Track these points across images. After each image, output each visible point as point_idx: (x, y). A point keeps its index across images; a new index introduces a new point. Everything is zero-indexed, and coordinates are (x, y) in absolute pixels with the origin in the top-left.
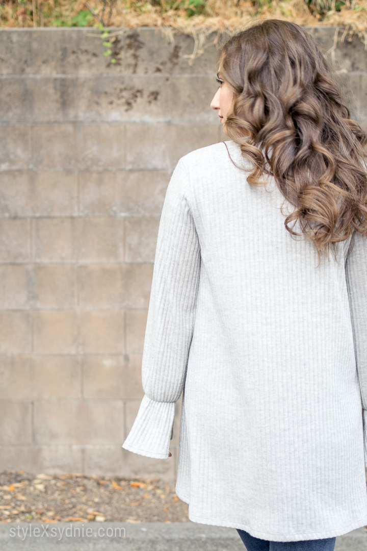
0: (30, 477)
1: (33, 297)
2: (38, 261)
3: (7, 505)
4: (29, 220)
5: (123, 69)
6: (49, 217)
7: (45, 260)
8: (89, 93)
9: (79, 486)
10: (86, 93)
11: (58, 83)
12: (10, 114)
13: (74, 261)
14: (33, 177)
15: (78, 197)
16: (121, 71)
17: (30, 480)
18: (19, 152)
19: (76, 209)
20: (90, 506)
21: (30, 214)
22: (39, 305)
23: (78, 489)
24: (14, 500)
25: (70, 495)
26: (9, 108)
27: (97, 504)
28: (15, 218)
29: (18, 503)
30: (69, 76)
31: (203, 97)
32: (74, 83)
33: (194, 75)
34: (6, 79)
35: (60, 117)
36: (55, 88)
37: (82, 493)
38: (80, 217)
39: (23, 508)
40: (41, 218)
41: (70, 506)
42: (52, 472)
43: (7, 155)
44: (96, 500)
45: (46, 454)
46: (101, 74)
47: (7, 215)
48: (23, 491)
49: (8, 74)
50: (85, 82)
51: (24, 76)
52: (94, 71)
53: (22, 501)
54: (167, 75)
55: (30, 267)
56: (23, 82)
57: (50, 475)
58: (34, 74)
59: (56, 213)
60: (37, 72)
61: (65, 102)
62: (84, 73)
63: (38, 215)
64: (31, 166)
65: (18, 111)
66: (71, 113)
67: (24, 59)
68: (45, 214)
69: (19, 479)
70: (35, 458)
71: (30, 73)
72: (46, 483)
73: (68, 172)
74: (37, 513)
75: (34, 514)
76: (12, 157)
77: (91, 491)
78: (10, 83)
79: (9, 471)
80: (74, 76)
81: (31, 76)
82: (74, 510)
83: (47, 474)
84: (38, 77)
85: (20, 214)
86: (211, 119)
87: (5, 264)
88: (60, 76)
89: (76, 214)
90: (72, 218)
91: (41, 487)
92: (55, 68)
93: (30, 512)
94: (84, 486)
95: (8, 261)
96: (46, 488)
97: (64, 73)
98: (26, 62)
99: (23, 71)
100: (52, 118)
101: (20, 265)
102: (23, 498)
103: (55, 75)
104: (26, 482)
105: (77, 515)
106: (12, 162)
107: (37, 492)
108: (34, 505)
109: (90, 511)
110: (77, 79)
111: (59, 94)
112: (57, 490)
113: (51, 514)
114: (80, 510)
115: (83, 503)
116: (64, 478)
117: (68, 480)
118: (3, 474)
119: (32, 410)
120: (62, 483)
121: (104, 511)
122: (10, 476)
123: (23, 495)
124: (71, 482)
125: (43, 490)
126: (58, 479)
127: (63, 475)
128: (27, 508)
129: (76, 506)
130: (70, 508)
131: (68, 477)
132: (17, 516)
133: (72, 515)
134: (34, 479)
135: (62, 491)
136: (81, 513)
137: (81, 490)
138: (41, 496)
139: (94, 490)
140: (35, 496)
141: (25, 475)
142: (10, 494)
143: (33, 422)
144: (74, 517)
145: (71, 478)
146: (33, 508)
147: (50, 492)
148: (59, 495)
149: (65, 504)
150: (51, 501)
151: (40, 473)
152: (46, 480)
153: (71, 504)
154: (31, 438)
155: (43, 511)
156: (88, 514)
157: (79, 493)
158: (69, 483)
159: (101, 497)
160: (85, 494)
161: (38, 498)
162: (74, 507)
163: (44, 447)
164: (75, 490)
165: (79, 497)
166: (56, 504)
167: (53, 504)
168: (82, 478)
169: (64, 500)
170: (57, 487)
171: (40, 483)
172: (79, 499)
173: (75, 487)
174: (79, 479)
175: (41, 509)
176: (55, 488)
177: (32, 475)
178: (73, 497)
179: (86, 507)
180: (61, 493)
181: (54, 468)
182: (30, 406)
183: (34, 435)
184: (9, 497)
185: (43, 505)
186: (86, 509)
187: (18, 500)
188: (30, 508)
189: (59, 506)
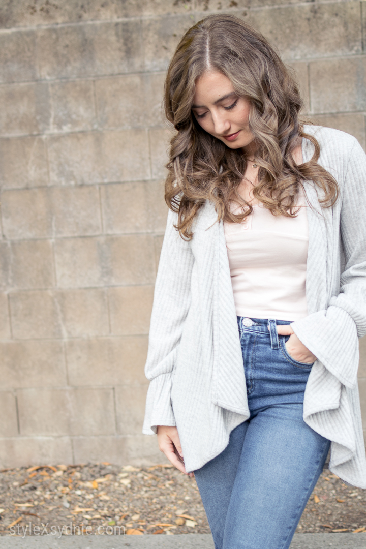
0: (115, 469)
1: (107, 272)
2: (110, 232)
3: (90, 507)
4: (97, 187)
5: (193, 6)
6: (119, 183)
7: (117, 231)
8: (156, 37)
9: (169, 480)
10: (152, 37)
11: (120, 27)
12: (69, 68)
13: (150, 231)
14: (98, 138)
15: (150, 158)
16: (190, 9)
17: (114, 474)
18: (82, 111)
19: (148, 171)
20: (181, 507)
21: (99, 181)
22: (114, 281)
23: (167, 484)
24: (96, 500)
25: (158, 492)
26: (68, 62)
27: (188, 503)
28: (82, 186)
29: (101, 504)
30: (132, 19)
31: (288, 31)
32: (139, 27)
33: (276, 6)
34: (62, 29)
35: (124, 68)
36: (117, 34)
37: (172, 489)
38: (154, 180)
39: (105, 512)
40: (110, 183)
41: (158, 506)
42: (139, 463)
43: (69, 116)
44: (187, 498)
45: (132, 443)
46: (169, 14)
47: (73, 183)
48: (107, 489)
49: (64, 23)
50: (150, 25)
51: (81, 24)
52: (160, 10)
53: (106, 501)
54: (245, 9)
55: (102, 240)
56: (80, 30)
57: (138, 467)
58: (92, 20)
59: (127, 178)
60: (96, 18)
61: (129, 51)
62: (148, 14)
63: (106, 181)
64: (95, 126)
65: (77, 64)
66: (137, 62)
67: (80, 3)
68: (115, 180)
69: (103, 472)
70: (120, 447)
71: (88, 20)
72: (132, 477)
73: (137, 130)
74: (121, 517)
75: (117, 518)
76: (74, 117)
77: (182, 485)
78: (67, 33)
79: (93, 462)
80: (138, 19)
81: (90, 23)
82: (162, 512)
83: (134, 466)
84: (98, 23)
85: (87, 181)
86: (298, 58)
87: (74, 238)
88: (121, 20)
89: (148, 178)
90: (145, 181)
91: (126, 482)
92: (116, 12)
93: (113, 516)
94: (174, 479)
95: (76, 235)
96: (132, 483)
97: (126, 16)
98: (82, 7)
99: (80, 17)
100: (116, 69)
101: (91, 237)
102: (107, 498)
103: (116, 19)
104: (111, 477)
105: (165, 519)
106: (74, 123)
107: (122, 489)
108: (118, 507)
109: (180, 512)
110: (141, 21)
111: (122, 41)
112: (145, 486)
113: (136, 517)
114: (169, 510)
115: (172, 502)
116: (152, 469)
117: (157, 473)
118: (86, 466)
119: (114, 396)
120: (150, 476)
121: (196, 513)
122: (94, 469)
123: (107, 494)
124: (160, 474)
125: (129, 486)
126: (146, 471)
127: (152, 467)
128: (110, 510)
129: (165, 506)
130: (157, 510)
131: (157, 468)
132: (98, 522)
133: (159, 519)
134: (120, 472)
135: (150, 486)
136: (170, 516)
137: (170, 485)
138: (127, 493)
139: (185, 484)
140: (119, 494)
141: (110, 467)
142: (93, 493)
143: (115, 409)
144: (162, 522)
145: (160, 470)
146: (117, 510)
147: (136, 489)
148: (146, 491)
149: (152, 503)
150: (137, 500)
151: (126, 465)
152: (132, 473)
153: (158, 504)
154: (114, 428)
155: (127, 513)
156: (177, 517)
157: (168, 489)
158: (157, 476)
159: (193, 494)
160: (175, 491)
161: (122, 497)
162: (161, 507)
163: (129, 436)
164: (164, 486)
165: (168, 494)
166: (143, 505)
167: (138, 503)
168: (172, 470)
169: (152, 499)
170: (145, 481)
171: (126, 478)
172: (168, 497)
173: (164, 481)
174: (168, 471)
175: (126, 511)
176: (142, 483)
177: (118, 467)
178: (162, 494)
179: (175, 508)
180: (148, 489)
181: (141, 458)
182: (112, 392)
183: (117, 424)
184: (91, 496)
185: (128, 506)
186: (175, 511)
187: (101, 501)
188: (113, 511)
189: (145, 506)
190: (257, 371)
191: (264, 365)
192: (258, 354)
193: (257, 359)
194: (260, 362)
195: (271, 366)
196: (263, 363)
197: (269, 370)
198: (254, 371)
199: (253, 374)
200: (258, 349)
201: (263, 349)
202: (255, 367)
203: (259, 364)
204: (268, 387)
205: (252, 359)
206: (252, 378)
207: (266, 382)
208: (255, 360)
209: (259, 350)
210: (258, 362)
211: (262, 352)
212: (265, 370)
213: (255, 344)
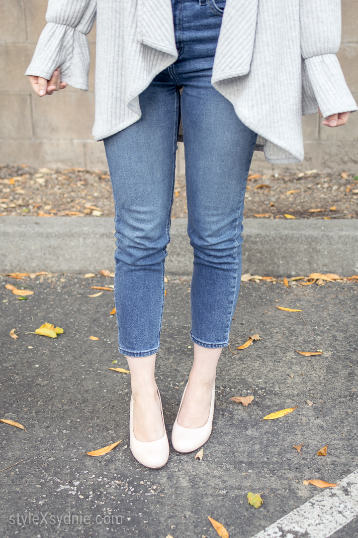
0: (32, 171)
3: (6, 198)
9: (81, 180)
17: (31, 174)
20: (89, 201)
23: (79, 184)
24: (12, 194)
25: (70, 189)
27: (97, 198)
29: (17, 196)
37: (82, 187)
39: (20, 202)
41: (69, 200)
42: (55, 166)
44: (96, 194)
45: (47, 148)
48: (23, 185)
53: (21, 195)
57: (53, 170)
69: (20, 172)
70: (37, 151)
72: (46, 177)
74: (34, 207)
75: (31, 207)
77: (92, 185)
79: (11, 164)
82: (72, 204)
83: (49, 169)
91: (41, 181)
93: (27, 205)
94: (85, 180)
96: (47, 181)
102: (22, 192)
104: (27, 176)
105: (74, 209)
107: (37, 186)
108: (32, 198)
109: (88, 205)
112: (58, 184)
113: (48, 207)
114: (78, 204)
115: (82, 198)
116: (66, 172)
117: (70, 175)
118: (5, 167)
119: (31, 103)
120: (64, 177)
121: (102, 206)
122: (12, 169)
123: (23, 189)
124: (73, 176)
125: (44, 184)
126: (60, 173)
127: (65, 170)
128: (25, 201)
129: (75, 200)
130: (68, 203)
131: (71, 171)
132: (13, 210)
133: (69, 209)
134: (36, 172)
135: (63, 185)
136: (79, 208)
137: (82, 185)
138: (41, 189)
139: (95, 184)
140: (34, 189)
141: (27, 169)
142: (10, 188)
143: (32, 115)
144: (71, 211)
145: (73, 172)
146: (31, 201)
147: (50, 186)
148: (59, 189)
149: (63, 198)
150: (51, 195)
151: (42, 167)
152: (47, 174)
153: (70, 198)
154: (31, 132)
155: (41, 204)
156: (85, 208)
157: (79, 187)
158: (70, 177)
159: (101, 192)
160: (85, 189)
161: (37, 192)
162: (72, 201)
163: (45, 141)
164: (76, 185)
165: (79, 191)
166: (55, 198)
167: (51, 197)
168: (84, 173)
169: (64, 195)
170: (59, 181)
171: (41, 177)
172: (79, 194)
173: (76, 181)
174: (81, 174)
175: (39, 203)
176: (56, 182)
177: (34, 169)
178: (73, 191)
179: (84, 201)
180: (61, 187)
181: (56, 162)
182: (28, 98)
183: (34, 129)
184: (8, 190)
185: (42, 199)
186: (84, 204)
187: (17, 194)
188: (28, 201)
189: (57, 200)
190: (185, 32)
191: (192, 24)
192: (185, 13)
193: (184, 19)
194: (188, 22)
195: (200, 24)
196: (191, 22)
197: (198, 29)
198: (182, 32)
199: (181, 36)
200: (185, 8)
201: (191, 7)
202: (183, 28)
203: (187, 25)
204: (198, 48)
205: (179, 19)
206: (181, 40)
207: (195, 43)
208: (183, 20)
209: (186, 10)
210: (186, 22)
211: (190, 11)
212: (194, 29)
213: (182, 3)
